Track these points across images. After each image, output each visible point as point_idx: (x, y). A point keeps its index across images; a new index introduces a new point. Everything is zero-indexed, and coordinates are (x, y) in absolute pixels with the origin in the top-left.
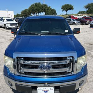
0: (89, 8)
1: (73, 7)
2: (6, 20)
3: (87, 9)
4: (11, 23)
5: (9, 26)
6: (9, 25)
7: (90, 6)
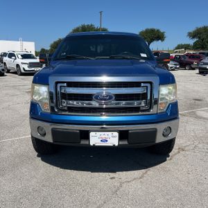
0: (199, 38)
1: (163, 34)
2: (20, 57)
3: (195, 40)
4: (30, 63)
5: (27, 69)
6: (27, 66)
7: (201, 33)
